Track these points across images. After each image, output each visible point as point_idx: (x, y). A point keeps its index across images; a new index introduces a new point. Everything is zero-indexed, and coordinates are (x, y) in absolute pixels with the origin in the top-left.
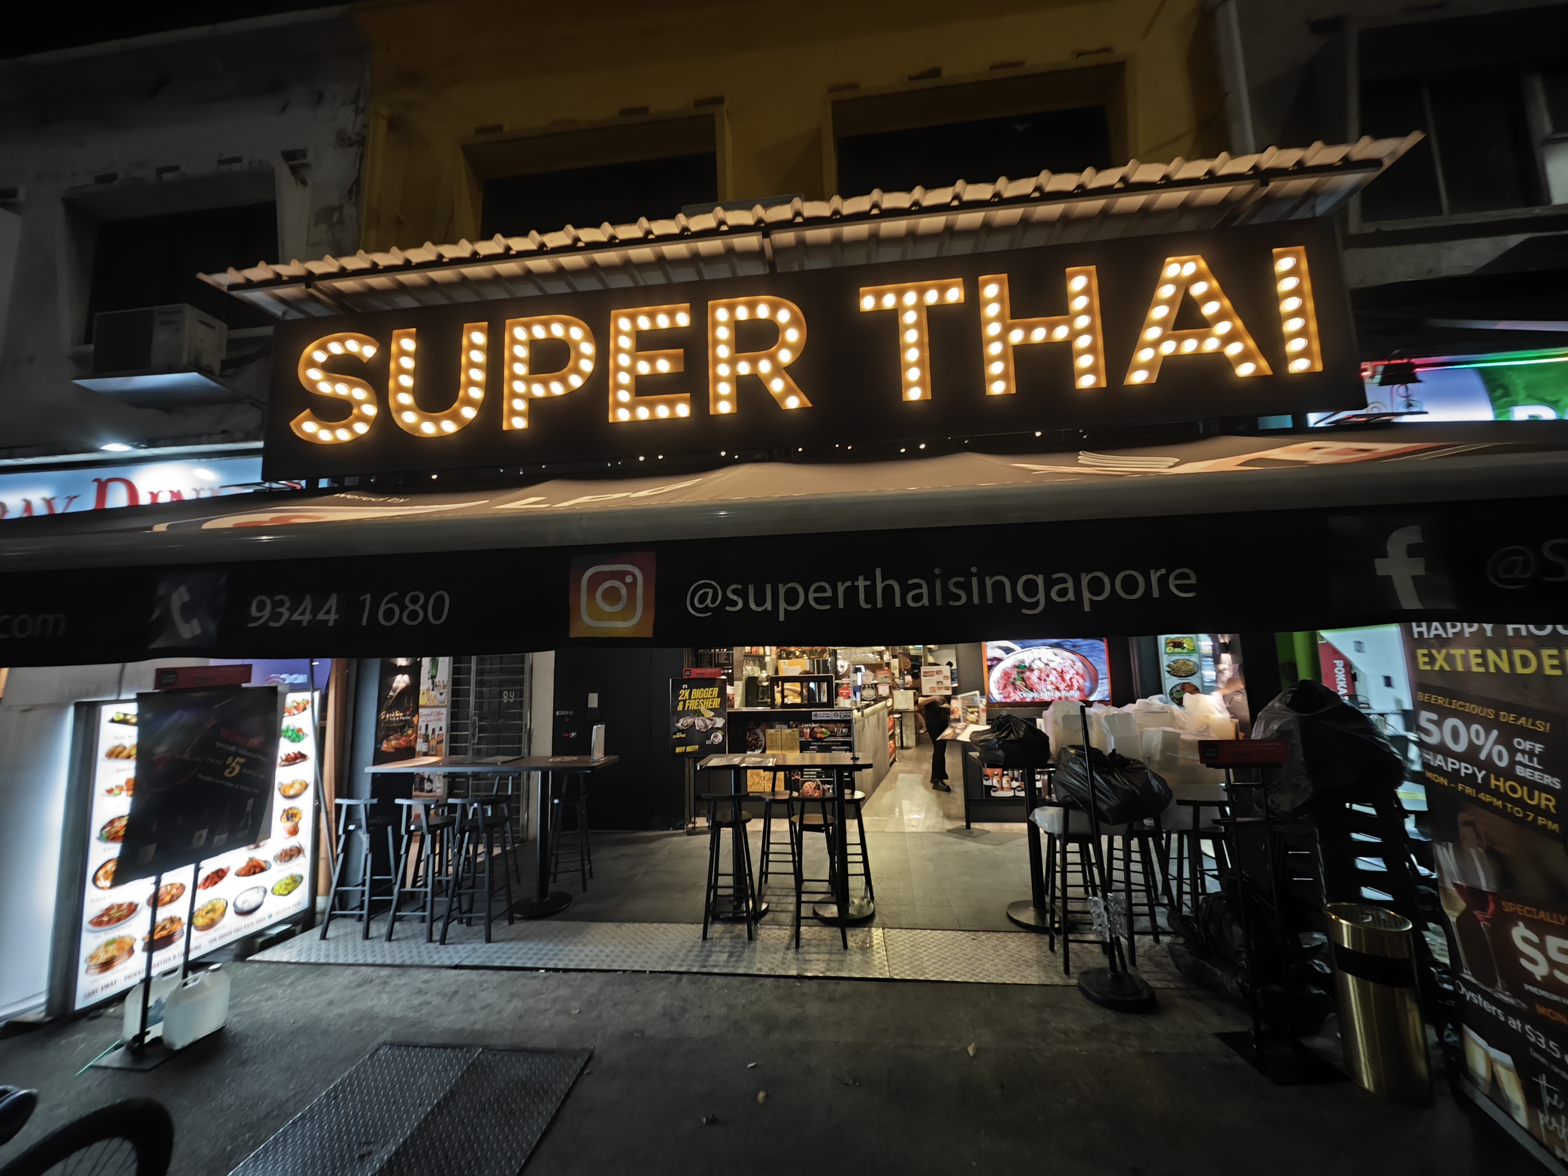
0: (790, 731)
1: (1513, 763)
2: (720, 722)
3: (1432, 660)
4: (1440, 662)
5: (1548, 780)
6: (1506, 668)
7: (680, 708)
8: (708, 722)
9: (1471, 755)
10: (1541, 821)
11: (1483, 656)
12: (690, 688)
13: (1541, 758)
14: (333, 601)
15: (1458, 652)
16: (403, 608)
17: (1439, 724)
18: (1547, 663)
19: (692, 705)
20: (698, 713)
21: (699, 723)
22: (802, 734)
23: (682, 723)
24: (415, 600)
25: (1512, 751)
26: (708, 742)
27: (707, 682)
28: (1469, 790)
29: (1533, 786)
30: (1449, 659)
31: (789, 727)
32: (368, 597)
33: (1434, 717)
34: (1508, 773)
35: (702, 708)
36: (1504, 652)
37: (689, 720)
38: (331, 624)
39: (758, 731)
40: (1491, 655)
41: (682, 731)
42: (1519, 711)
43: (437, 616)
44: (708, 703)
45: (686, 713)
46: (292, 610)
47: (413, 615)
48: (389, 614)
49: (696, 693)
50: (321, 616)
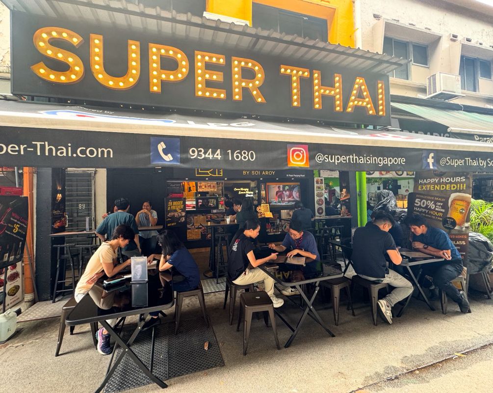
0: (203, 217)
1: (435, 207)
2: (184, 214)
3: (422, 188)
4: (424, 188)
5: (442, 210)
6: (439, 189)
7: (169, 209)
8: (179, 214)
9: (426, 207)
10: (439, 218)
11: (434, 187)
12: (172, 201)
13: (442, 206)
14: (219, 151)
15: (428, 186)
16: (242, 155)
17: (420, 201)
18: (447, 187)
19: (173, 208)
20: (176, 211)
21: (176, 214)
22: (207, 218)
23: (170, 215)
24: (245, 153)
25: (436, 205)
26: (180, 221)
27: (179, 199)
28: (424, 215)
29: (438, 212)
30: (426, 188)
31: (203, 215)
32: (230, 151)
33: (420, 200)
34: (434, 210)
35: (177, 209)
36: (439, 186)
37: (173, 214)
38: (219, 159)
39: (191, 217)
40: (436, 186)
41: (170, 218)
42: (439, 197)
43: (252, 158)
44: (179, 207)
45: (171, 211)
46: (205, 153)
47: (245, 158)
48: (237, 157)
49: (175, 203)
50: (215, 156)
